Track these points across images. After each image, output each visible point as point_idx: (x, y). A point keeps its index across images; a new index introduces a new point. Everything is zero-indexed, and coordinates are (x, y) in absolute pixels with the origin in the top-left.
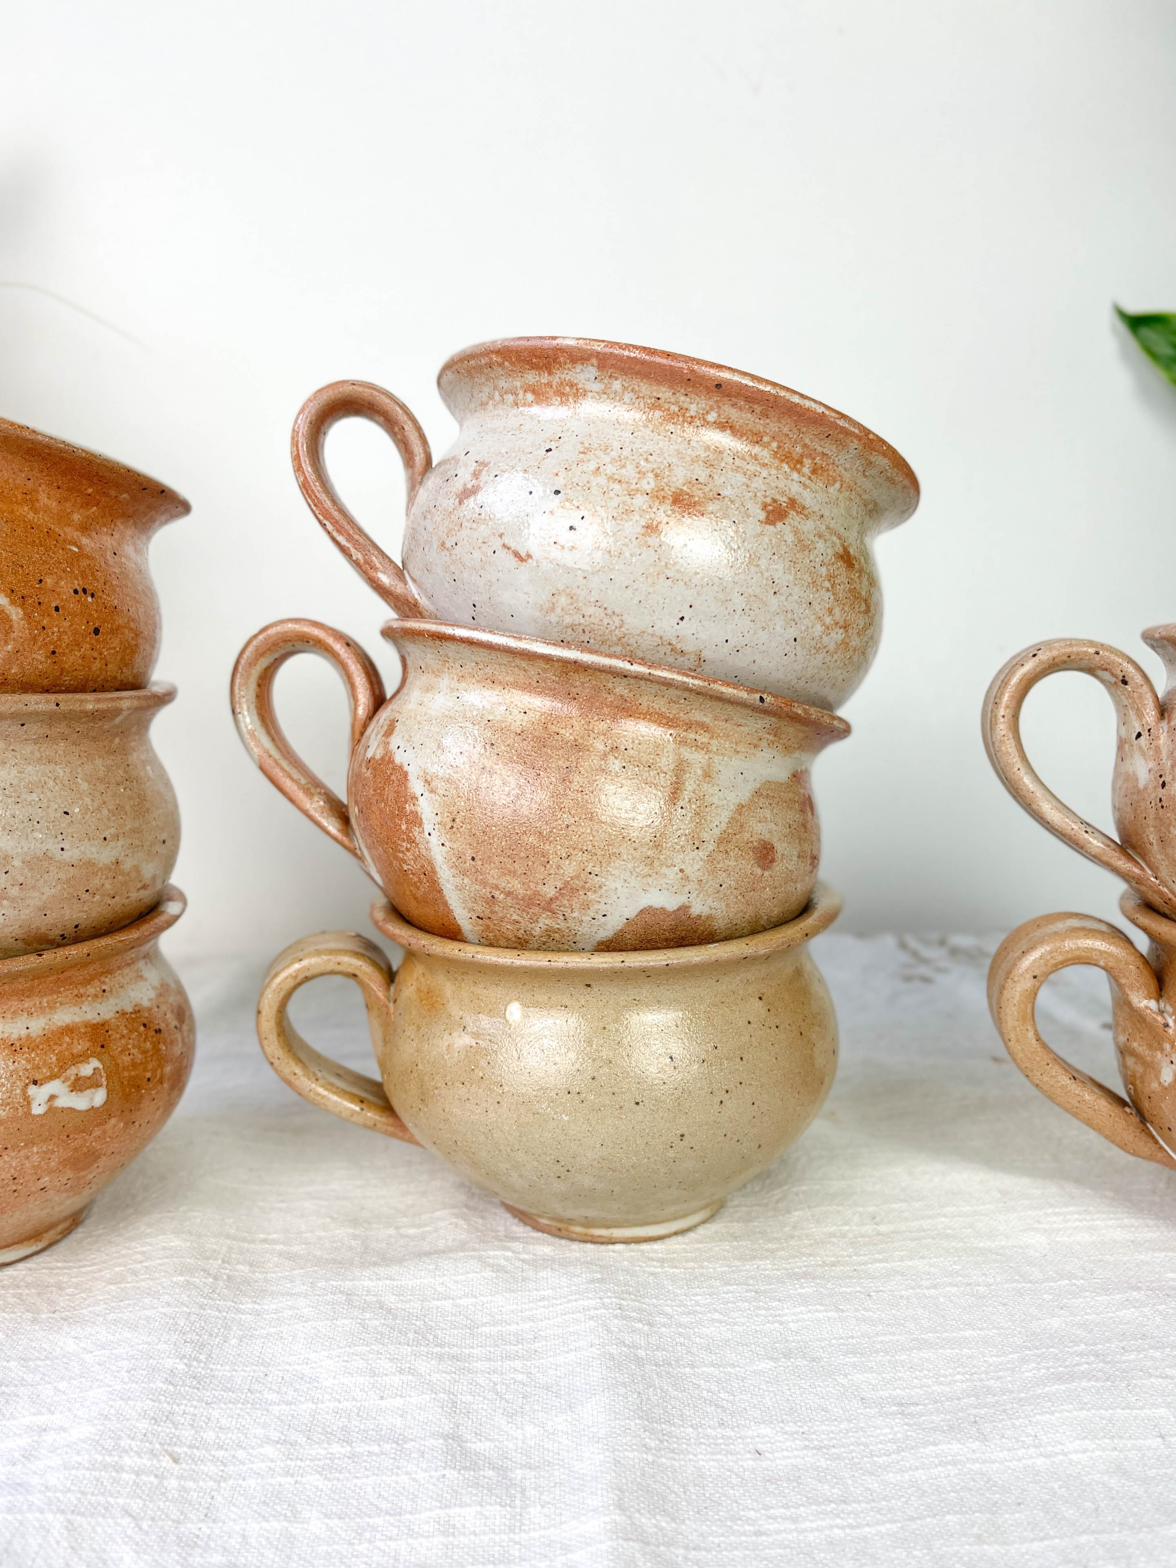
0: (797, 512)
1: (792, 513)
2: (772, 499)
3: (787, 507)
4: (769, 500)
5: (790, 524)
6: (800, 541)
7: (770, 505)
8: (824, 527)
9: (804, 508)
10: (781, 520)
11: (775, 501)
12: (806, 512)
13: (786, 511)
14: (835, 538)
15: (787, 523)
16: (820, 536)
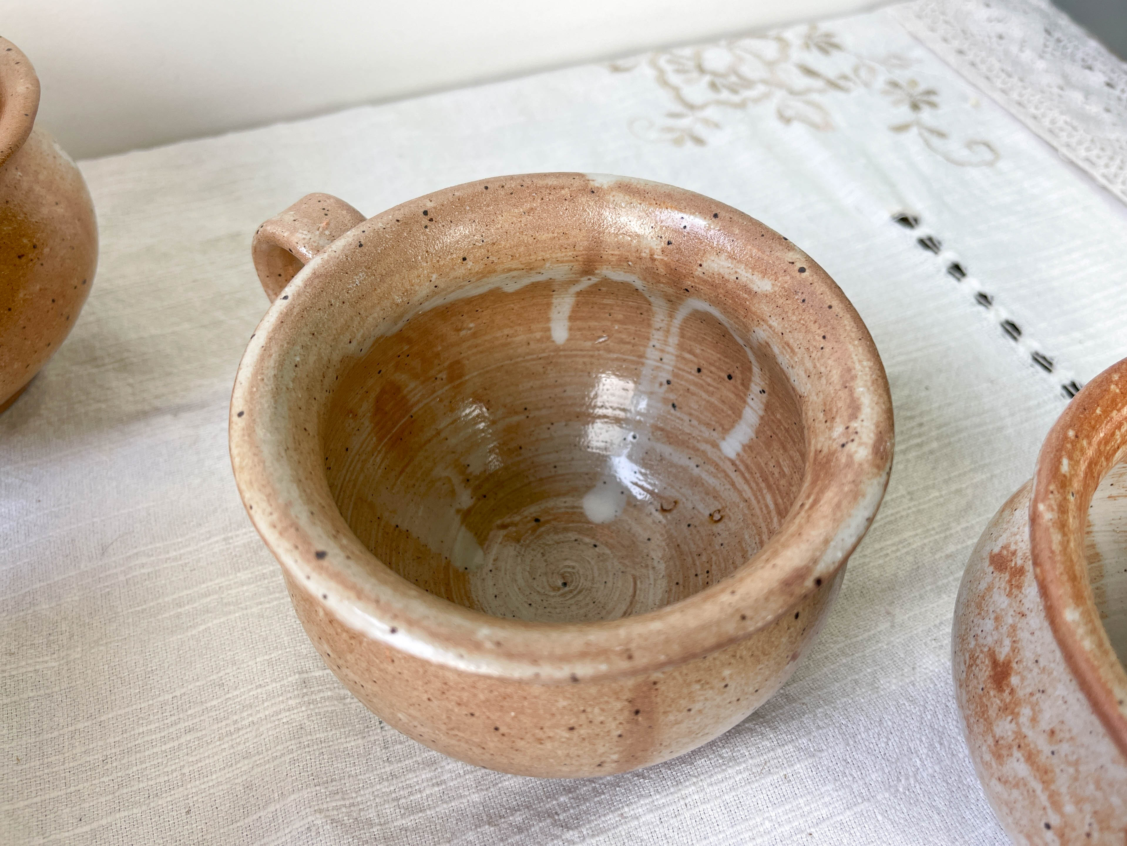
0: (1010, 581)
1: (1007, 576)
2: (1016, 550)
3: (1012, 568)
4: (1013, 547)
5: (995, 578)
6: (983, 598)
7: (1008, 551)
8: (1010, 621)
9: (1019, 587)
10: (995, 568)
11: (1014, 553)
12: (1015, 591)
13: (1006, 568)
14: (1007, 642)
15: (994, 575)
16: (997, 619)
